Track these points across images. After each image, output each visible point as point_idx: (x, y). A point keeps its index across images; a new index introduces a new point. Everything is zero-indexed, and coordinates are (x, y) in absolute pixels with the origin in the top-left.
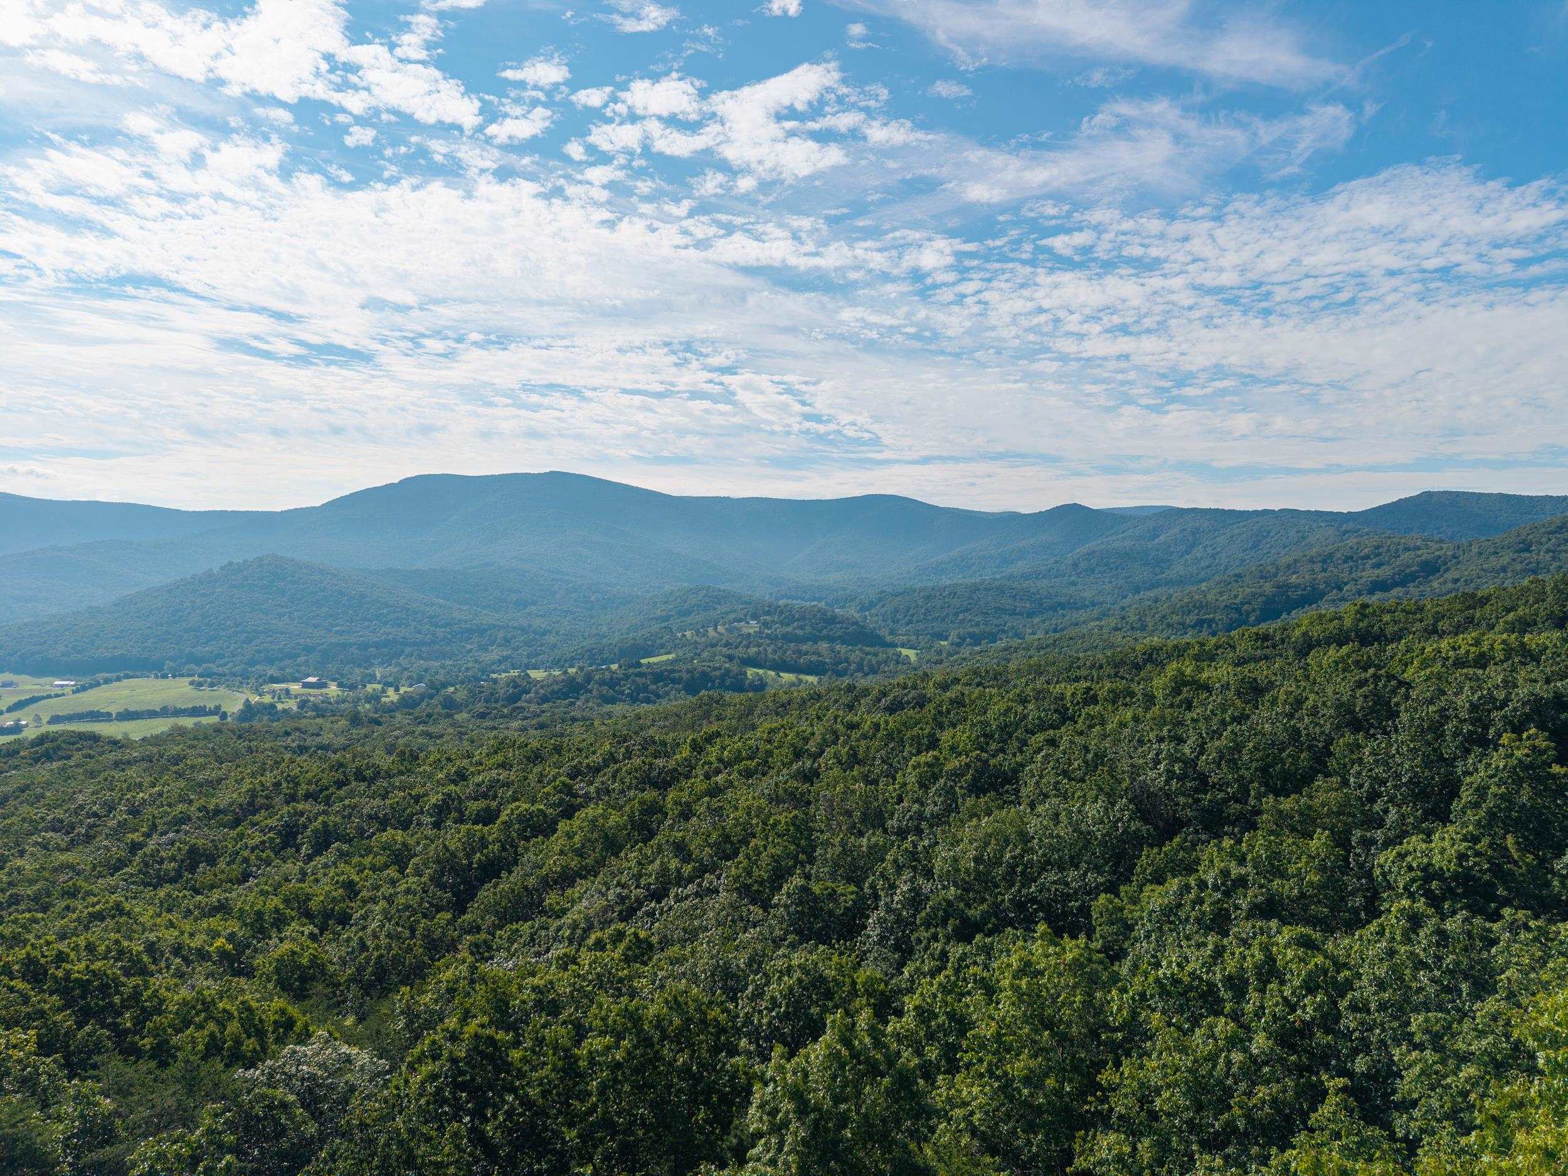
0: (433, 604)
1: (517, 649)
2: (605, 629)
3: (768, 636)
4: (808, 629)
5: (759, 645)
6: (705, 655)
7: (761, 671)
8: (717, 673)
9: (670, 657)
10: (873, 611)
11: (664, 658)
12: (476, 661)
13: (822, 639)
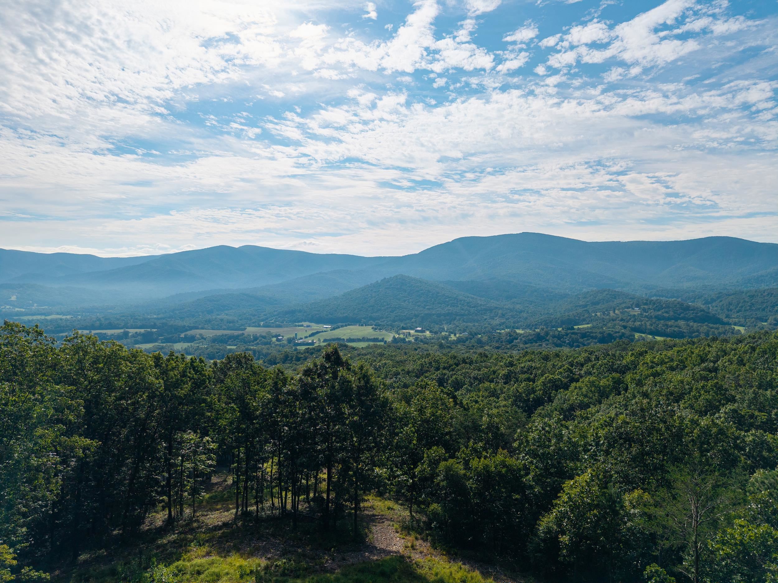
0: (468, 297)
1: (508, 319)
2: (552, 311)
3: (646, 316)
4: (671, 313)
5: (641, 321)
6: (609, 325)
7: (643, 335)
8: (617, 335)
9: (589, 325)
10: (714, 304)
11: (586, 326)
12: (489, 324)
13: (681, 319)
